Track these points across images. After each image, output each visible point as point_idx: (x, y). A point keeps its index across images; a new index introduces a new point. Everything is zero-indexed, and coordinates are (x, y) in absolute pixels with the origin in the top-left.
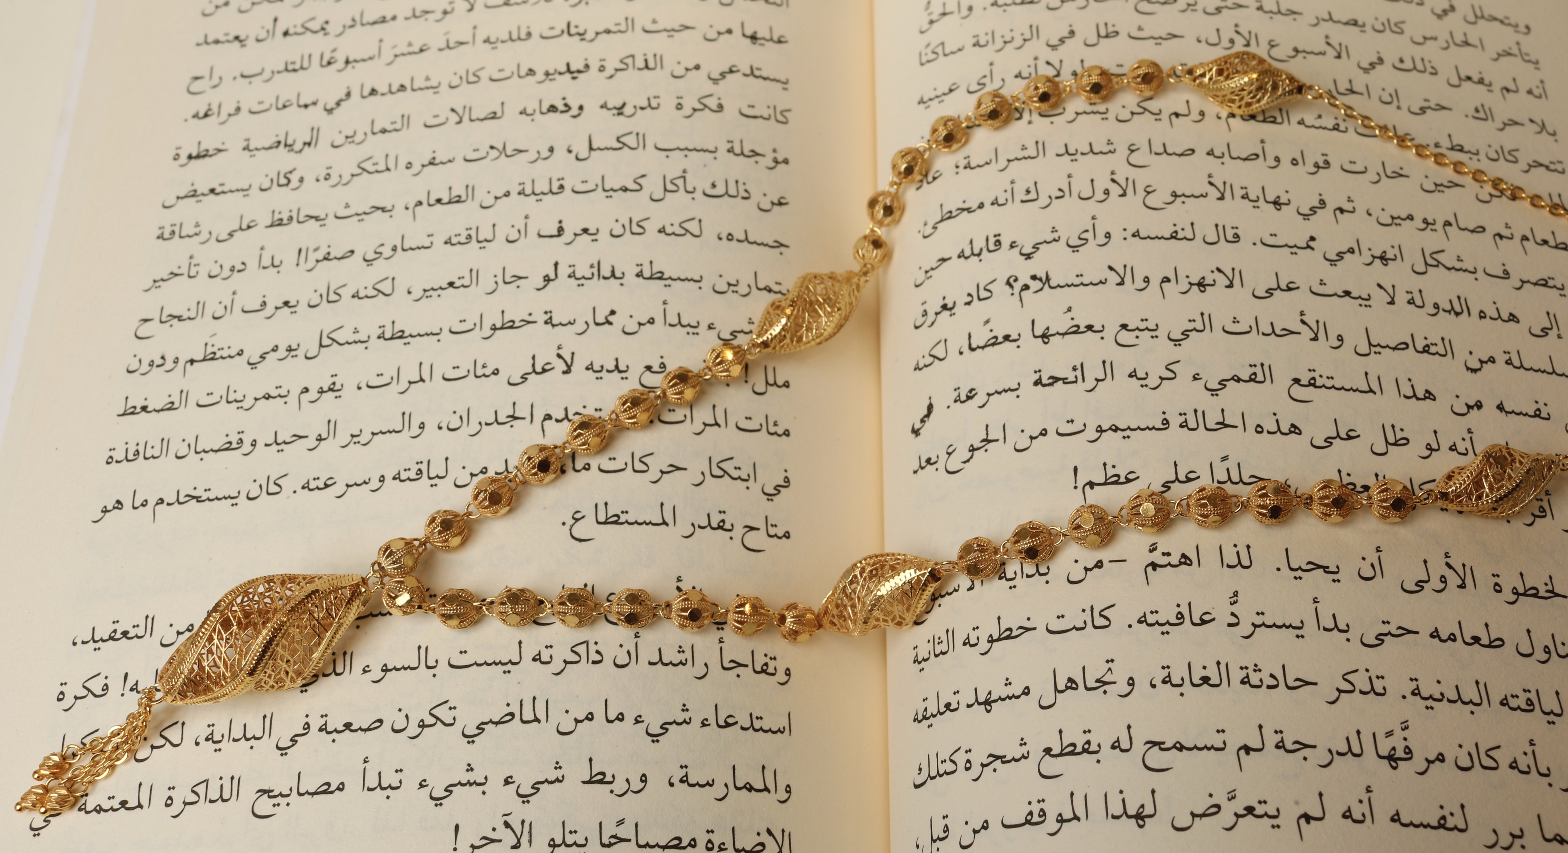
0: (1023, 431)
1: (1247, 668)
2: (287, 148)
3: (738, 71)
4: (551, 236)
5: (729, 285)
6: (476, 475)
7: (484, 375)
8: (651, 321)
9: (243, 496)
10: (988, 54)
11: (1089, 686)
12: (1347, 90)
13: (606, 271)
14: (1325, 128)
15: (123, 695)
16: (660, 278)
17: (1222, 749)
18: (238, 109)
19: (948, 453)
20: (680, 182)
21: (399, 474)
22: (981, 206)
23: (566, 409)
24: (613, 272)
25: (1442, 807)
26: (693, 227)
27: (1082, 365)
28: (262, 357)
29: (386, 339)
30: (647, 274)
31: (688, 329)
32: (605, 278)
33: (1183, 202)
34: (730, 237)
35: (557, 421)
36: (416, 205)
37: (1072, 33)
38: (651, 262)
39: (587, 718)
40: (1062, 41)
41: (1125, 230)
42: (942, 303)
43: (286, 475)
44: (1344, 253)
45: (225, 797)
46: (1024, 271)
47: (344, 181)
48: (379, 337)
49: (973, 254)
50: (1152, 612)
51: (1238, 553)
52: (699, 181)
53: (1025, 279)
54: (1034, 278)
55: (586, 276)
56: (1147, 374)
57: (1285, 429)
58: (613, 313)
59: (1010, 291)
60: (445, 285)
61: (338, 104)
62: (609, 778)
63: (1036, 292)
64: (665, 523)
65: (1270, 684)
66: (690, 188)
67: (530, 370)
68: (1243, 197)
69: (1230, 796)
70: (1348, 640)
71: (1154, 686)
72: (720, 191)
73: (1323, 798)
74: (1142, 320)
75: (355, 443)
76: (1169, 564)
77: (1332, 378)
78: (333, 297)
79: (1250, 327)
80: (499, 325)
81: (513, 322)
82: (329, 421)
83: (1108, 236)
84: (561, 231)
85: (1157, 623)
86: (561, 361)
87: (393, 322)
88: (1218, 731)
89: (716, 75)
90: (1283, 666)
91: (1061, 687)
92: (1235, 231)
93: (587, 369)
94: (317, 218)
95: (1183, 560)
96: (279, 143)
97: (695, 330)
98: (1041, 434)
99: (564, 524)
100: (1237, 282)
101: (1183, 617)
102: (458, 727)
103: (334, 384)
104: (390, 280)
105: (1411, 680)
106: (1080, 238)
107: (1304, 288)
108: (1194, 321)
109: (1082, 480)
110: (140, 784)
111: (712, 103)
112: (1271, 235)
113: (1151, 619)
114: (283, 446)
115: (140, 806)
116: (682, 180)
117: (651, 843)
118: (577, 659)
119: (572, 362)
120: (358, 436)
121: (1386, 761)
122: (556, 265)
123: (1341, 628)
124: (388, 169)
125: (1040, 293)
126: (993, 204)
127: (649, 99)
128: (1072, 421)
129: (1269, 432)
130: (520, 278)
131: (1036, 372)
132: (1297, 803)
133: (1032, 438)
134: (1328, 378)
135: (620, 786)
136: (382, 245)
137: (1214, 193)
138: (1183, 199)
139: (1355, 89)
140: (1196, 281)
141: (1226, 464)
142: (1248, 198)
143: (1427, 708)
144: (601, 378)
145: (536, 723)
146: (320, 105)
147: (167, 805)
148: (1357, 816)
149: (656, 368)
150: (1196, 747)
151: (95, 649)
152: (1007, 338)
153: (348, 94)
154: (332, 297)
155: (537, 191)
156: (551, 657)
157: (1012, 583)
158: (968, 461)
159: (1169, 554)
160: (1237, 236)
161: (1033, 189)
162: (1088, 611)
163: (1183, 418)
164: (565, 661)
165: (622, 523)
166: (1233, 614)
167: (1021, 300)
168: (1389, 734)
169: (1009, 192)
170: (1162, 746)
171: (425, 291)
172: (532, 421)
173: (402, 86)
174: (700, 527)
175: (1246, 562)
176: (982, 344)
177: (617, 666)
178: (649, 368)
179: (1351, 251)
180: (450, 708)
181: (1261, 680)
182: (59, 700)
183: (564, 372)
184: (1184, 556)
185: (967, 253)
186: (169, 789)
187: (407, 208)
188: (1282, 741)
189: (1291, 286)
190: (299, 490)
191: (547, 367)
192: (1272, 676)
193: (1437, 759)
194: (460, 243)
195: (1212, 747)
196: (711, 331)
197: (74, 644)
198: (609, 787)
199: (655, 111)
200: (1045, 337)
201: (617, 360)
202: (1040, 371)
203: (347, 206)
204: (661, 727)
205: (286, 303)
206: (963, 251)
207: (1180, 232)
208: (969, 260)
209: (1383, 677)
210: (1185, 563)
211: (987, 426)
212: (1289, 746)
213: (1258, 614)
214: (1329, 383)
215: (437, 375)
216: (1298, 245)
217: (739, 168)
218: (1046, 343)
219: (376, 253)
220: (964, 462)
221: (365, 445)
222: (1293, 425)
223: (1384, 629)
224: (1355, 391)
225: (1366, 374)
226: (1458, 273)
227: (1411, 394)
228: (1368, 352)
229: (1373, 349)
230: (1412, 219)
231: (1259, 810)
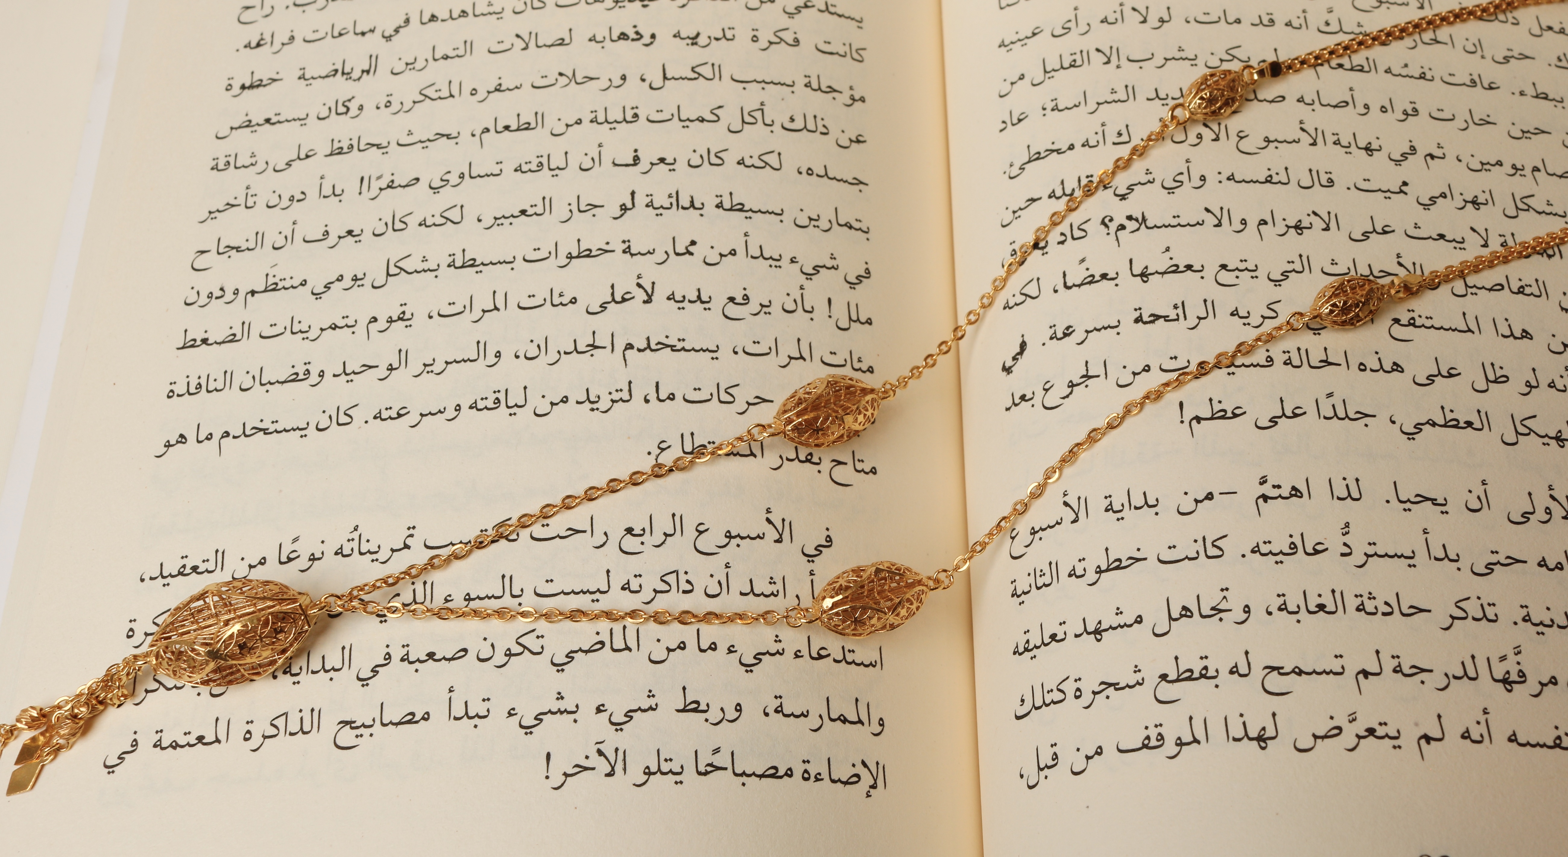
0: (1125, 367)
1: (1361, 596)
2: (345, 77)
3: (813, 6)
4: (627, 165)
5: (811, 219)
6: (557, 404)
7: (561, 304)
8: (733, 253)
9: (312, 427)
11: (1204, 614)
12: (1432, 40)
13: (685, 202)
14: (1412, 77)
16: (741, 210)
17: (1341, 674)
18: (292, 38)
19: (1044, 390)
20: (758, 115)
21: (476, 403)
22: (1073, 145)
23: (648, 339)
24: (692, 202)
25: (1557, 728)
26: (772, 159)
27: (1183, 303)
28: (327, 287)
29: (456, 268)
31: (771, 262)
32: (683, 208)
33: (1276, 148)
34: (810, 172)
35: (639, 350)
36: (483, 132)
38: (731, 194)
39: (679, 647)
41: (1220, 173)
43: (356, 405)
44: (1437, 198)
45: (306, 729)
46: (1119, 211)
47: (406, 108)
48: (449, 266)
49: (1064, 194)
50: (1265, 543)
51: (1347, 486)
52: (777, 113)
53: (1120, 219)
54: (1130, 218)
55: (665, 206)
56: (1248, 312)
57: (1387, 367)
58: (693, 243)
59: (1105, 231)
60: (517, 213)
61: (396, 31)
62: (703, 707)
63: (1132, 232)
64: (750, 454)
65: (1385, 611)
66: (768, 122)
67: (610, 299)
68: (1335, 143)
69: (1351, 718)
70: (1459, 569)
71: (1270, 613)
72: (798, 125)
73: (1442, 720)
74: (1241, 261)
75: (428, 372)
76: (1280, 496)
77: (1431, 318)
78: (399, 225)
79: (1349, 269)
80: (575, 254)
81: (590, 250)
82: (400, 351)
83: (1203, 179)
84: (636, 160)
85: (1271, 552)
86: (641, 290)
87: (464, 251)
88: (1336, 657)
90: (1397, 594)
91: (1175, 615)
92: (1329, 176)
93: (669, 299)
94: (378, 146)
95: (1293, 492)
96: (336, 71)
97: (778, 264)
98: (1144, 370)
99: (649, 453)
100: (1333, 225)
101: (1296, 547)
102: (547, 656)
103: (404, 313)
104: (459, 208)
105: (1522, 607)
106: (1175, 181)
107: (1400, 232)
108: (1293, 262)
109: (1188, 415)
110: (217, 719)
111: (788, 37)
112: (1365, 180)
113: (1264, 549)
114: (352, 377)
115: (218, 741)
116: (760, 112)
117: (748, 772)
118: (668, 588)
119: (653, 292)
120: (431, 365)
121: (1501, 685)
122: (633, 193)
123: (1451, 557)
124: (452, 96)
125: (1137, 232)
126: (1085, 143)
127: (723, 30)
128: (1176, 358)
129: (1372, 370)
130: (596, 206)
131: (1136, 310)
132: (1416, 724)
133: (1134, 374)
134: (1427, 318)
135: (714, 715)
136: (449, 172)
137: (1306, 140)
138: (1276, 144)
139: (1439, 39)
140: (1293, 225)
141: (1331, 400)
142: (1339, 143)
143: (1538, 633)
144: (683, 308)
145: (626, 652)
146: (378, 32)
147: (246, 739)
148: (1475, 736)
149: (739, 300)
150: (1314, 672)
151: (164, 585)
152: (1104, 276)
153: (407, 21)
154: (397, 224)
155: (610, 119)
156: (640, 586)
157: (1119, 515)
158: (1067, 396)
159: (1279, 487)
160: (1330, 181)
161: (1124, 131)
162: (1200, 542)
163: (1286, 356)
164: (655, 590)
166: (1345, 544)
167: (1117, 239)
168: (1503, 658)
169: (1101, 133)
170: (1281, 671)
171: (496, 218)
172: (613, 350)
173: (463, 12)
174: (785, 459)
175: (1355, 495)
176: (1078, 282)
177: (708, 596)
178: (732, 299)
179: (1443, 195)
180: (538, 637)
181: (1376, 608)
182: (127, 634)
183: (645, 302)
184: (1294, 488)
185: (1059, 193)
186: (248, 723)
187: (473, 135)
188: (1399, 665)
189: (1386, 229)
190: (371, 420)
191: (627, 296)
192: (1386, 603)
193: (1550, 682)
194: (530, 170)
195: (1331, 672)
196: (793, 264)
197: (142, 580)
198: (704, 715)
199: (730, 42)
200: (1144, 276)
201: (699, 290)
202: (1140, 309)
203: (410, 133)
204: (755, 658)
205: (350, 233)
206: (1054, 191)
207: (1274, 176)
208: (1061, 200)
209: (1494, 605)
210: (1295, 495)
211: (1087, 362)
212: (1407, 670)
213: (1370, 544)
214: (1428, 323)
215: (512, 304)
216: (1392, 190)
217: (817, 103)
218: (1145, 282)
219: (442, 180)
220: (1064, 398)
221: (439, 374)
222: (1395, 364)
223: (1494, 558)
224: (1453, 330)
225: (1464, 314)
226: (1548, 216)
227: (1509, 333)
228: (1464, 293)
229: (1470, 290)
230: (1501, 165)
231: (1380, 731)
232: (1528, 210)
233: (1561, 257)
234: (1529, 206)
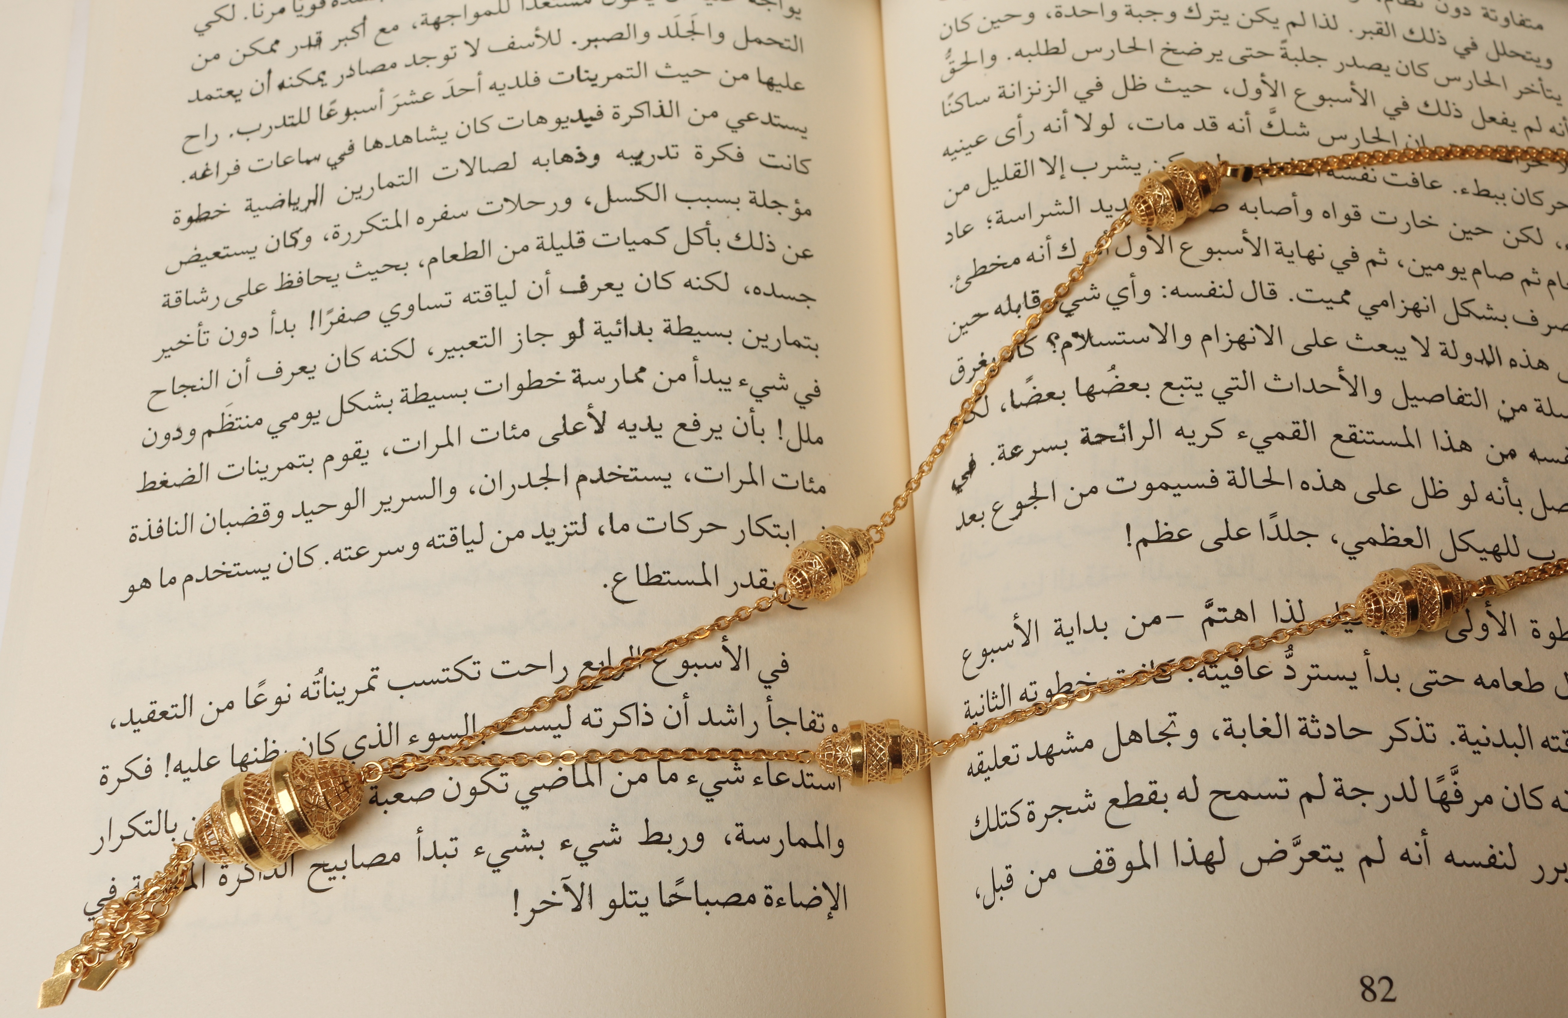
0: (1072, 489)
1: (1305, 719)
2: (292, 207)
3: (757, 119)
4: (575, 292)
5: (759, 339)
6: (513, 539)
7: (514, 437)
8: (683, 378)
9: (274, 568)
10: (1014, 103)
11: (1153, 739)
12: (1374, 138)
13: (633, 327)
14: (1354, 179)
15: (167, 776)
16: (689, 334)
17: (1286, 797)
18: (237, 168)
19: (994, 510)
20: (703, 234)
21: (433, 540)
22: (1017, 261)
23: (601, 469)
24: (640, 327)
25: (1491, 847)
26: (719, 280)
27: (1129, 423)
28: (283, 426)
29: (409, 403)
30: (675, 329)
31: (720, 385)
32: (632, 334)
33: (1220, 259)
34: (757, 291)
35: (592, 482)
36: (431, 262)
37: (1100, 85)
38: (679, 317)
39: (642, 781)
40: (1090, 93)
41: (1164, 287)
42: (980, 359)
43: (316, 546)
44: (1378, 306)
45: (280, 873)
46: (1065, 328)
47: (353, 239)
48: (402, 401)
49: (1011, 310)
50: (1211, 667)
51: (1290, 607)
52: (722, 232)
53: (1066, 336)
54: (1075, 335)
55: (613, 333)
56: (1193, 432)
57: (1329, 485)
58: (643, 370)
59: (1052, 348)
60: (467, 345)
61: (341, 158)
62: (666, 838)
63: (1078, 350)
64: (707, 582)
65: (1327, 734)
66: (714, 241)
67: (562, 431)
68: (1277, 253)
69: (1295, 842)
70: (1398, 690)
71: (1216, 738)
72: (745, 242)
73: (1382, 842)
74: (1186, 378)
75: (385, 510)
76: (1226, 619)
77: (1372, 433)
78: (351, 361)
79: (1291, 384)
80: (526, 385)
81: (541, 381)
82: (357, 489)
83: (1147, 293)
84: (584, 286)
85: (1217, 676)
86: (592, 420)
87: (416, 385)
88: (1281, 780)
89: (734, 123)
90: (1339, 717)
91: (1125, 740)
92: (1272, 287)
93: (620, 428)
94: (328, 279)
95: (1239, 615)
96: (283, 201)
97: (727, 387)
98: (1091, 492)
99: (605, 586)
100: (1276, 339)
101: (1241, 671)
102: (511, 793)
103: (359, 450)
104: (409, 341)
105: (1459, 726)
106: (1120, 296)
107: (1341, 344)
108: (1237, 379)
109: (1135, 537)
111: (732, 152)
112: (1307, 290)
113: (1210, 673)
114: (311, 517)
115: (194, 887)
116: (706, 231)
117: (711, 901)
118: (627, 721)
119: (604, 422)
120: (389, 503)
121: (1439, 805)
122: (581, 321)
123: (1391, 678)
124: (399, 225)
125: (1083, 350)
126: (1029, 260)
127: (667, 148)
128: (1122, 479)
129: (1314, 489)
130: (545, 336)
131: (1082, 430)
132: (1358, 847)
133: (1082, 496)
134: (1368, 433)
135: (677, 846)
136: (399, 304)
137: (1249, 250)
138: (1219, 255)
139: (1381, 137)
140: (1237, 339)
141: (1275, 521)
142: (1282, 253)
144: (635, 437)
145: (589, 786)
146: (323, 160)
147: (221, 885)
148: (1414, 857)
149: (690, 426)
150: (1260, 796)
151: (135, 731)
152: (1051, 395)
153: (352, 148)
154: (349, 359)
155: (557, 245)
156: (601, 720)
157: (1069, 639)
158: (1016, 518)
159: (1224, 610)
160: (1273, 292)
161: (1069, 245)
163: (1231, 476)
164: (615, 724)
165: (664, 584)
166: (1289, 667)
167: (1064, 357)
168: (1441, 779)
169: (1046, 247)
170: (1228, 795)
171: (447, 351)
172: (566, 483)
173: (407, 137)
174: (742, 586)
175: (1299, 617)
176: (1025, 401)
177: (668, 727)
178: (682, 426)
179: (1385, 304)
180: (502, 776)
181: (1319, 731)
182: (102, 784)
183: (596, 432)
184: (1239, 611)
185: (1005, 309)
186: (222, 867)
187: (421, 266)
188: (1342, 788)
189: (1329, 341)
190: (331, 560)
191: (578, 427)
192: (1329, 726)
193: (1486, 801)
194: (479, 301)
195: (1276, 795)
196: (743, 387)
197: (113, 727)
198: (667, 846)
199: (674, 160)
200: (1090, 394)
201: (649, 418)
202: (1087, 429)
203: (359, 265)
204: (715, 787)
205: (303, 369)
206: (1000, 307)
207: (1218, 289)
208: (1007, 316)
209: (1432, 725)
210: (1240, 618)
211: (1035, 483)
213: (1313, 666)
214: (1369, 438)
215: (466, 439)
216: (1334, 300)
217: (763, 219)
218: (1091, 401)
219: (392, 313)
220: (1013, 519)
221: (396, 512)
222: (1337, 481)
223: (1432, 678)
224: (1394, 445)
225: (1405, 427)
226: (1489, 321)
227: (1448, 446)
228: (1405, 405)
229: (1410, 402)
230: (1442, 269)
231: (1324, 855)
232: (1468, 315)
233: (1501, 363)
234: (1469, 311)
